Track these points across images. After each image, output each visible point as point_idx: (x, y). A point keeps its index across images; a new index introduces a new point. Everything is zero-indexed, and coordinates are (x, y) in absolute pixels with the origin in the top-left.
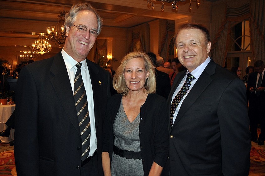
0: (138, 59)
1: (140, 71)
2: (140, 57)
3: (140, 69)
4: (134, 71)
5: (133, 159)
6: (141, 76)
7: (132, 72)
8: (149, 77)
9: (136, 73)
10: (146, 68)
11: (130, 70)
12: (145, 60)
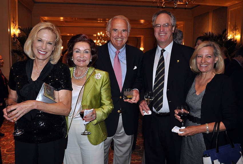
0: (208, 48)
1: (210, 57)
2: (210, 45)
3: (209, 55)
4: (204, 56)
5: (196, 123)
6: (209, 60)
7: (202, 57)
8: (218, 61)
9: (205, 59)
10: (215, 55)
11: (201, 56)
12: (215, 48)
